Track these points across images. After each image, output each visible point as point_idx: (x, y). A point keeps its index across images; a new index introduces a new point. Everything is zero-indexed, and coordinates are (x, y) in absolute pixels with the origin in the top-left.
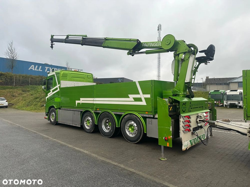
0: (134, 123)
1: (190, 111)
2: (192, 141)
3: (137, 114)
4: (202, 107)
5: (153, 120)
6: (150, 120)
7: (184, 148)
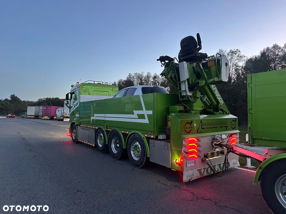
0: (139, 144)
1: (201, 132)
2: (202, 171)
3: (141, 134)
4: (225, 127)
5: (155, 141)
6: (153, 141)
7: (185, 179)
